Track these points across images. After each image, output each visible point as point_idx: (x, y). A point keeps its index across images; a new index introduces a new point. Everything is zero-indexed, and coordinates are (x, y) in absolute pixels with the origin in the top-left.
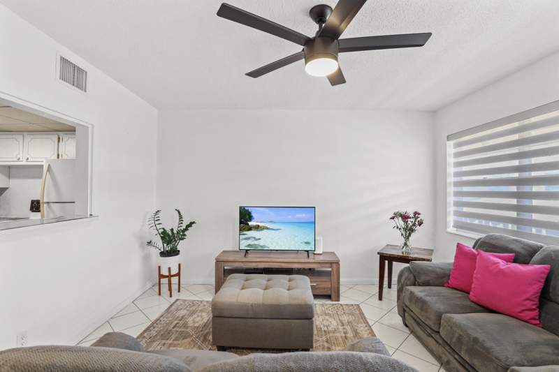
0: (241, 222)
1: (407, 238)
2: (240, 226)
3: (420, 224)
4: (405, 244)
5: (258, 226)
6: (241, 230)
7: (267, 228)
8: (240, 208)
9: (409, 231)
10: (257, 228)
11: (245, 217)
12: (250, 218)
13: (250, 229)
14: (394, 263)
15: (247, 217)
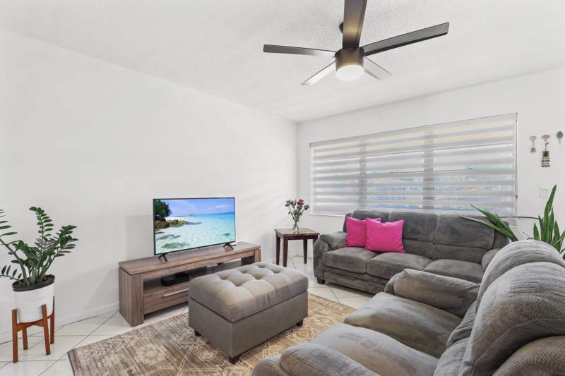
0: (156, 219)
1: (297, 220)
2: (154, 223)
3: (307, 208)
4: (295, 225)
5: (177, 221)
6: (156, 228)
7: (187, 223)
8: (155, 200)
9: (297, 215)
10: (176, 223)
11: (161, 211)
12: (168, 212)
13: (167, 225)
14: (289, 241)
15: (164, 211)
